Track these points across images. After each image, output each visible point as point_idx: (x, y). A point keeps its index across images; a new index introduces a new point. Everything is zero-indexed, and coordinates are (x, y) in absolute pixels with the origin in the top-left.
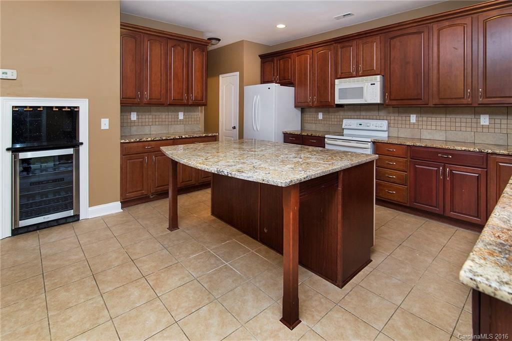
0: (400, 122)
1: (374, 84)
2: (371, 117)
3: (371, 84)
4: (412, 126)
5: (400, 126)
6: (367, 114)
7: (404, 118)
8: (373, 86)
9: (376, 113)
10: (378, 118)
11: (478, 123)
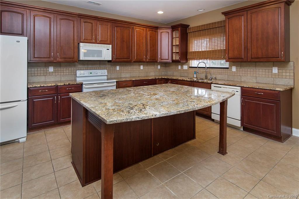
0: (112, 70)
1: (109, 49)
2: (95, 68)
3: (107, 49)
4: (117, 72)
5: (112, 72)
6: (93, 67)
7: (114, 68)
8: (108, 50)
9: (98, 66)
10: (100, 68)
11: (140, 69)
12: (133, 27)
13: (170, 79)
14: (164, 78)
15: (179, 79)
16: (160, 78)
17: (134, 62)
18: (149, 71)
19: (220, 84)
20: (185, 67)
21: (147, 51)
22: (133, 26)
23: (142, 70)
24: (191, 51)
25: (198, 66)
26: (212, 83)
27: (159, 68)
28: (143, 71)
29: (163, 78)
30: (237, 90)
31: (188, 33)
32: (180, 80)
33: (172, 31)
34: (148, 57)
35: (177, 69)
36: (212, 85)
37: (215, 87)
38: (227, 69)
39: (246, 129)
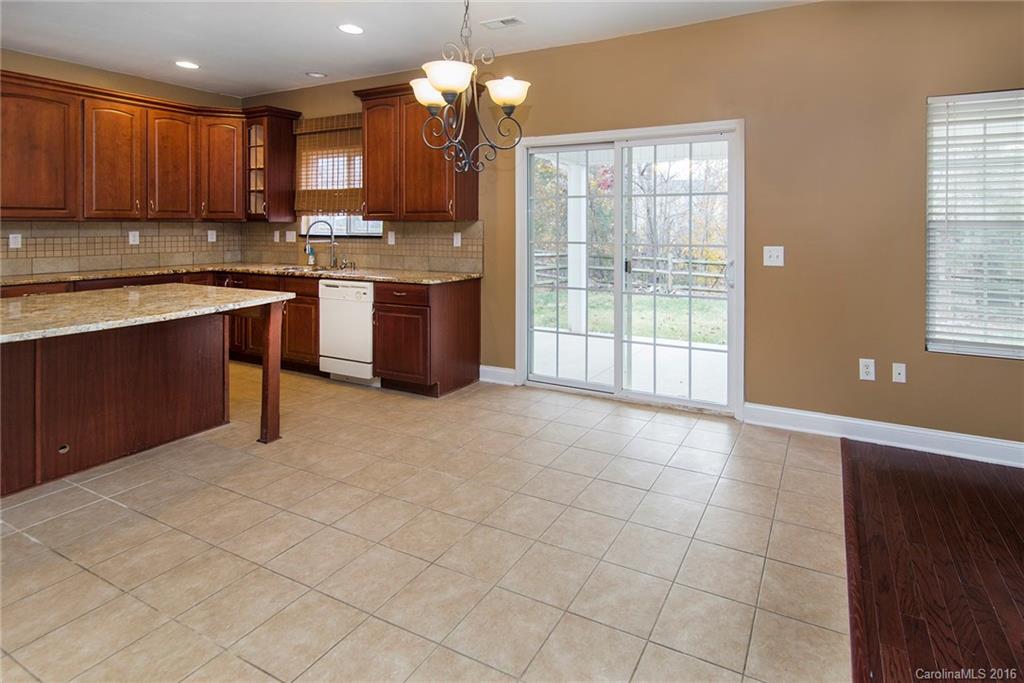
11: (126, 242)
12: (83, 101)
13: (228, 273)
14: (213, 272)
15: (251, 271)
16: (197, 269)
17: (89, 219)
18: (169, 250)
19: (335, 279)
20: (291, 237)
21: (148, 184)
22: (82, 98)
23: (138, 247)
24: (304, 188)
25: (308, 231)
26: (320, 278)
27: (210, 240)
28: (142, 251)
29: (209, 272)
30: (365, 290)
31: (298, 137)
32: (253, 274)
33: (248, 126)
34: (155, 204)
35: (270, 244)
36: (320, 281)
37: (327, 286)
38: (377, 240)
39: (389, 384)
